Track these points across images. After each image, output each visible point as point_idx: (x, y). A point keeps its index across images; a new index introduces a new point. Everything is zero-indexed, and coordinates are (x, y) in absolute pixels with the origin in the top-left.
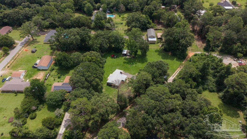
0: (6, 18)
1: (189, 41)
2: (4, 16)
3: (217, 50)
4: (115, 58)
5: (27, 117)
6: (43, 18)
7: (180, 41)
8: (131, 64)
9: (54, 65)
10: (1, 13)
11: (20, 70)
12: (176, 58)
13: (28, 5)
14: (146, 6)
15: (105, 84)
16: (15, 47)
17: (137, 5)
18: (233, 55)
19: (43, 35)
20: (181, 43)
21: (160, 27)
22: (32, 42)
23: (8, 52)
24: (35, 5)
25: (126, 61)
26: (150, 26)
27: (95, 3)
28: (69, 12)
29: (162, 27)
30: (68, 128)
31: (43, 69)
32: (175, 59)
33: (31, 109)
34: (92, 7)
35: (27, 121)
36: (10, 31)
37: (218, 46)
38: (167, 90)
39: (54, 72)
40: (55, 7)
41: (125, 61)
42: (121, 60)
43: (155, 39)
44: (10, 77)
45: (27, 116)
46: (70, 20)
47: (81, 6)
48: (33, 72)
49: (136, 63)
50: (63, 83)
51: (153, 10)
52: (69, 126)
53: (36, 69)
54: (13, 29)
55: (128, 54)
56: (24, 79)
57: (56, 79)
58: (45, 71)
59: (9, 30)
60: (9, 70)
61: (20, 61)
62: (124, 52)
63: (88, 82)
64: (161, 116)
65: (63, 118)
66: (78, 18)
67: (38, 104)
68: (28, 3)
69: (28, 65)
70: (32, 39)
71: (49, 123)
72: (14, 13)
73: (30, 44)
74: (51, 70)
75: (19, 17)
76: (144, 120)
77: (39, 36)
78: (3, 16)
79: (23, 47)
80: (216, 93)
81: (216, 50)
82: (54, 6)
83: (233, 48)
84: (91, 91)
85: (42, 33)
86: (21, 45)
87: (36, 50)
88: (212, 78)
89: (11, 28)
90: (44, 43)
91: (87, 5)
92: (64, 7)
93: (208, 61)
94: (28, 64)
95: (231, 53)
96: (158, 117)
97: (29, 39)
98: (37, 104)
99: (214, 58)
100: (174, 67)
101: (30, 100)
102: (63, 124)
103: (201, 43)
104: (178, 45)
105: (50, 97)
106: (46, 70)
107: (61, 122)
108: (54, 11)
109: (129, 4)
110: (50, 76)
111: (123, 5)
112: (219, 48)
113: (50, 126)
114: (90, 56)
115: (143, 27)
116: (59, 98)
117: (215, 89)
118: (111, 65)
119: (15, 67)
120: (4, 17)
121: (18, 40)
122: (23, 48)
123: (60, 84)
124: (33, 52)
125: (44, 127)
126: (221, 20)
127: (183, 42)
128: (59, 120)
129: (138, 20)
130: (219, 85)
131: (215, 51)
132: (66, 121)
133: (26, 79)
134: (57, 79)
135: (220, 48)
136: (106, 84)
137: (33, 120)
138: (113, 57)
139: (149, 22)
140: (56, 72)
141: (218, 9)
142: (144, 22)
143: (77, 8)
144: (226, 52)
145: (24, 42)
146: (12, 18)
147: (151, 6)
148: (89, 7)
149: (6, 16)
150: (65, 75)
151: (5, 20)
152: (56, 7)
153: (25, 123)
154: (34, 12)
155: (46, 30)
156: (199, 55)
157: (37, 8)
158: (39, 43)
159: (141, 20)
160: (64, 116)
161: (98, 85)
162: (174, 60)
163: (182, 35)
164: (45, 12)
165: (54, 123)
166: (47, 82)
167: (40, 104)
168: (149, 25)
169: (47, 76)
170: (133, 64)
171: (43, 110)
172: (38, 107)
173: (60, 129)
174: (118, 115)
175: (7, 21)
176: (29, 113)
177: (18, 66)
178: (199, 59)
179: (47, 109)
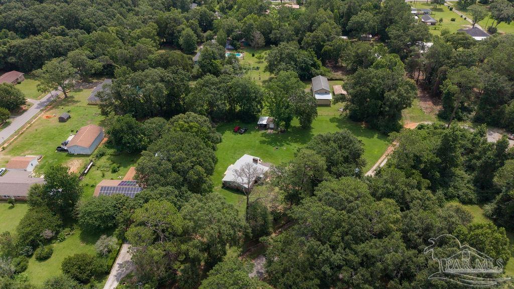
0: (14, 54)
1: (405, 95)
2: (9, 51)
3: (468, 117)
4: (242, 134)
5: (30, 256)
6: (92, 54)
7: (385, 95)
8: (277, 145)
9: (106, 146)
10: (5, 44)
11: (29, 154)
12: (378, 133)
13: (63, 31)
14: (309, 33)
15: (217, 185)
16: (25, 111)
17: (290, 32)
18: (504, 127)
19: (87, 90)
20: (388, 99)
21: (339, 74)
22: (63, 102)
23: (7, 120)
24: (77, 31)
25: (267, 140)
26: (318, 71)
27: (202, 30)
28: (146, 43)
29: (343, 74)
30: (124, 281)
31: (81, 153)
32: (376, 136)
33: (41, 235)
34: (195, 37)
35: (29, 264)
36: (19, 81)
37: (469, 111)
38: (364, 189)
39: (103, 161)
40: (118, 37)
41: (264, 138)
42: (255, 137)
43: (329, 97)
44: (4, 169)
45: (30, 253)
46: (147, 59)
47: (172, 34)
48: (56, 160)
49: (288, 144)
50: (121, 181)
51: (324, 41)
52: (129, 276)
53: (64, 154)
54: (26, 78)
55: (272, 126)
56: (34, 174)
57: (106, 173)
58: (83, 158)
59: (17, 79)
60: (5, 155)
61: (32, 137)
62: (262, 120)
63: (179, 173)
64: (353, 246)
65: (115, 259)
66: (165, 55)
67: (59, 226)
68: (63, 27)
69: (47, 146)
70: (63, 96)
71: (79, 268)
72: (31, 44)
73: (58, 105)
74: (97, 156)
75: (40, 53)
76: (312, 256)
77: (80, 90)
78: (7, 51)
79: (42, 110)
80: (476, 207)
81: (465, 118)
82: (117, 34)
83: (502, 112)
84: (184, 192)
85: (88, 86)
86: (37, 108)
87: (70, 117)
88: (464, 173)
89: (21, 74)
90: (89, 104)
91: (184, 32)
92: (138, 35)
93: (454, 132)
94: (47, 144)
95: (500, 123)
96: (347, 250)
97: (57, 97)
98: (56, 226)
99: (464, 132)
100: (375, 151)
101: (40, 215)
102: (114, 271)
103: (429, 104)
104: (382, 105)
105: (87, 208)
106: (88, 156)
107: (110, 268)
108: (114, 42)
109: (273, 32)
110: (94, 168)
111: (259, 32)
112: (472, 113)
113: (81, 273)
114: (185, 122)
115: (302, 73)
116: (108, 210)
117: (473, 196)
118: (232, 147)
119: (18, 148)
120: (9, 53)
121: (34, 97)
122: (43, 113)
123: (115, 183)
124: (62, 120)
125: (65, 277)
126: (471, 55)
127: (393, 97)
128: (105, 262)
129: (291, 58)
130: (482, 187)
131: (464, 120)
132: (121, 266)
133: (40, 174)
134: (109, 174)
135: (474, 114)
136: (221, 185)
137: (43, 263)
138: (237, 131)
139: (315, 62)
140: (108, 159)
141: (461, 40)
142: (306, 63)
143: (165, 40)
144: (489, 120)
145: (45, 102)
146: (26, 55)
147: (319, 33)
148: (189, 35)
149: (13, 50)
150: (129, 167)
151: (10, 58)
152: (120, 36)
153: (24, 269)
154: (72, 44)
155: (95, 81)
156: (428, 128)
157: (80, 36)
158: (78, 104)
159: (298, 59)
160: (117, 254)
161: (201, 181)
162: (373, 137)
163: (390, 82)
164: (96, 43)
165: (90, 268)
166: (85, 180)
167: (64, 226)
168: (314, 69)
169: (87, 168)
170: (282, 145)
171: (69, 241)
172: (57, 233)
173: (105, 283)
174: (248, 253)
175: (14, 60)
176: (34, 245)
177: (25, 147)
178: (429, 133)
179: (78, 239)
